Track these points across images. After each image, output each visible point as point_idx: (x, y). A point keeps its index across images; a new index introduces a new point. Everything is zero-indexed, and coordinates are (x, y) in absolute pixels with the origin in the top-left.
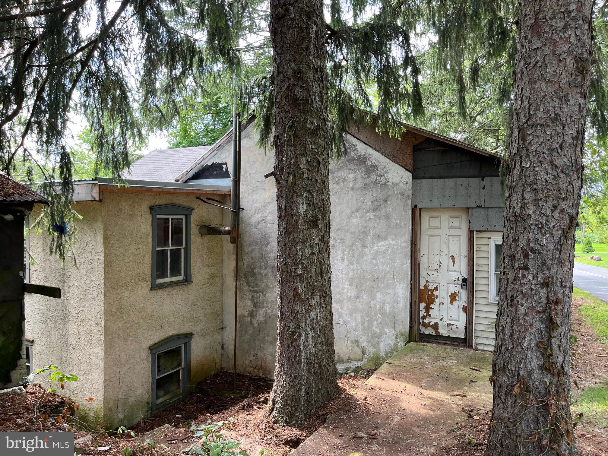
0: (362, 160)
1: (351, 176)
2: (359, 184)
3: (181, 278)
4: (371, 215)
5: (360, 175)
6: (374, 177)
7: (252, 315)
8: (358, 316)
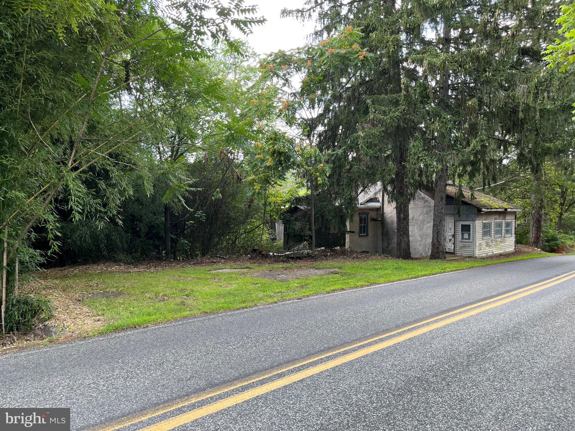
0: (423, 198)
1: (420, 203)
2: (422, 206)
3: (365, 234)
4: (426, 215)
5: (423, 203)
6: (427, 204)
7: (387, 247)
8: (422, 246)
